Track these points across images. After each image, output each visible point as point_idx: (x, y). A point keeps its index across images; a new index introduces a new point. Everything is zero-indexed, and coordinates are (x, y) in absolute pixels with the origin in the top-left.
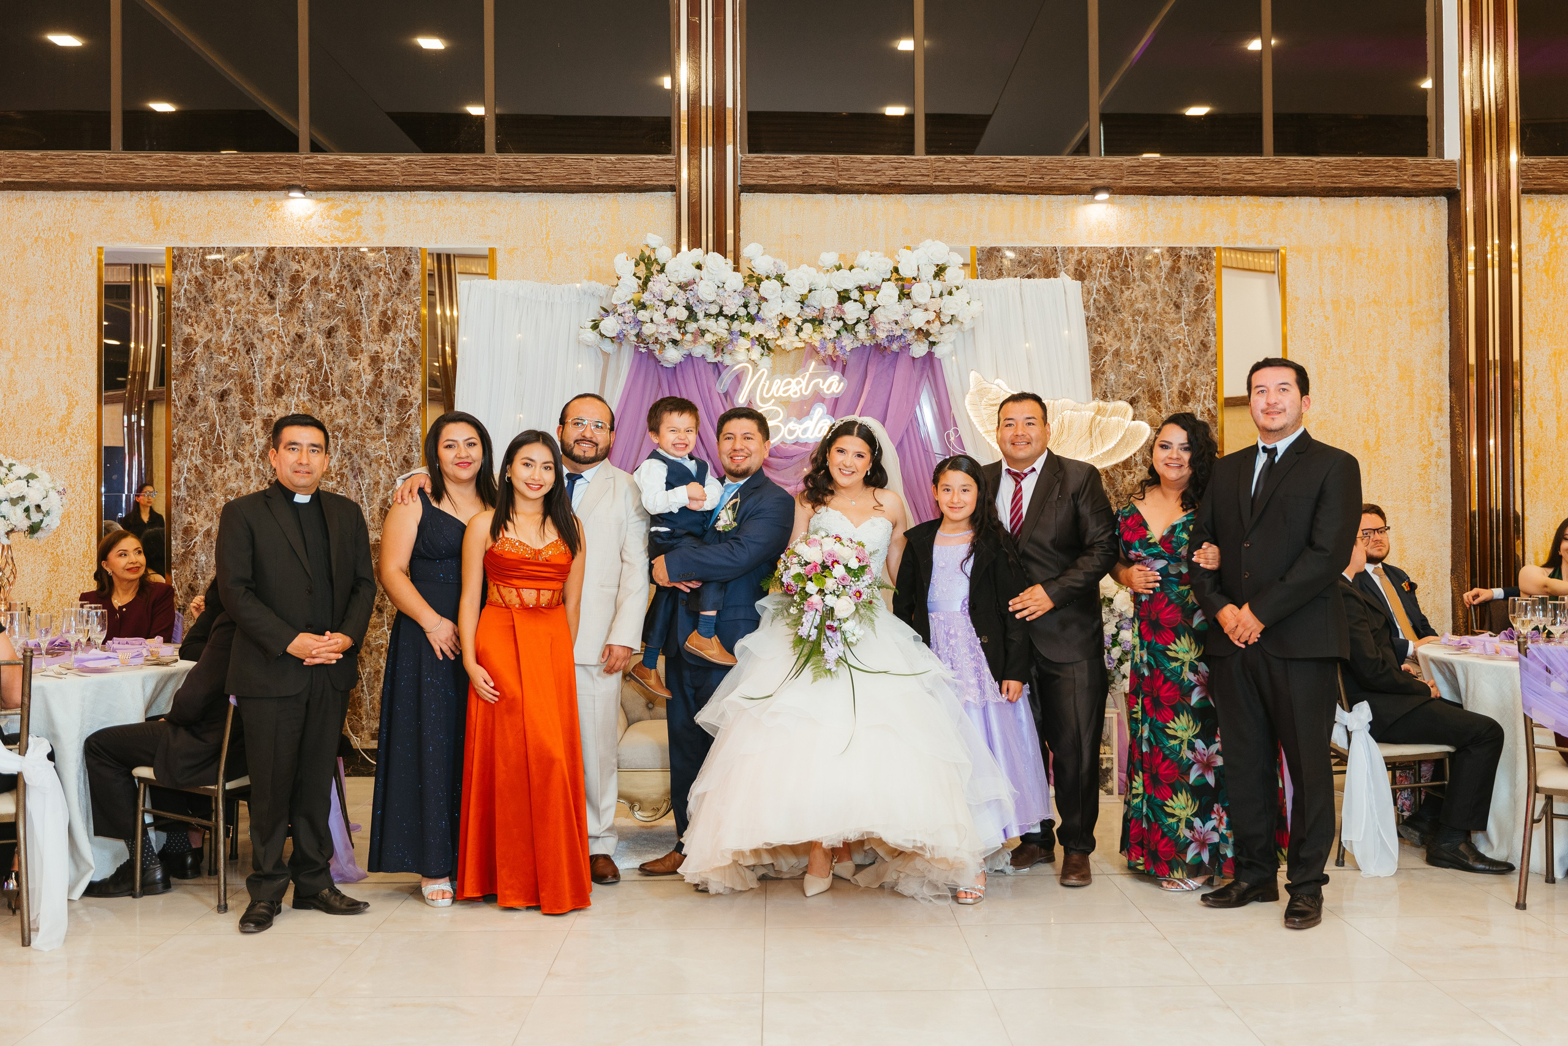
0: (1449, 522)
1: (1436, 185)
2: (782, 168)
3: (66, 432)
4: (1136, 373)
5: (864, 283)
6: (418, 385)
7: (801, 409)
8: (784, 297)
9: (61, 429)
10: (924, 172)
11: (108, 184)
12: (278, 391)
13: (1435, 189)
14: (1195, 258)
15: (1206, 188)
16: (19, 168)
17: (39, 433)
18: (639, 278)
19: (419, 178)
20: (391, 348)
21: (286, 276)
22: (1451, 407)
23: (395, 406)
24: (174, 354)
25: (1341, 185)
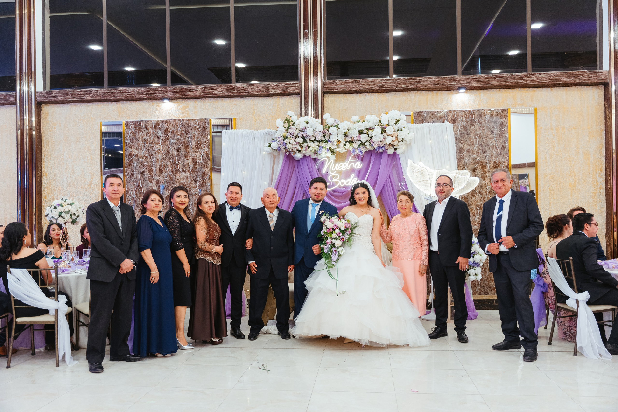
0: (605, 215)
1: (599, 81)
2: (339, 85)
3: (91, 187)
4: (476, 158)
5: (368, 127)
6: (209, 168)
7: (347, 174)
8: (338, 133)
9: (89, 186)
10: (392, 84)
11: (103, 100)
12: (161, 171)
13: (598, 82)
14: (500, 113)
15: (503, 86)
16: (73, 95)
17: (82, 187)
18: (285, 128)
19: (208, 94)
20: (199, 155)
21: (163, 130)
22: (606, 169)
23: (201, 176)
24: (126, 159)
25: (559, 83)
